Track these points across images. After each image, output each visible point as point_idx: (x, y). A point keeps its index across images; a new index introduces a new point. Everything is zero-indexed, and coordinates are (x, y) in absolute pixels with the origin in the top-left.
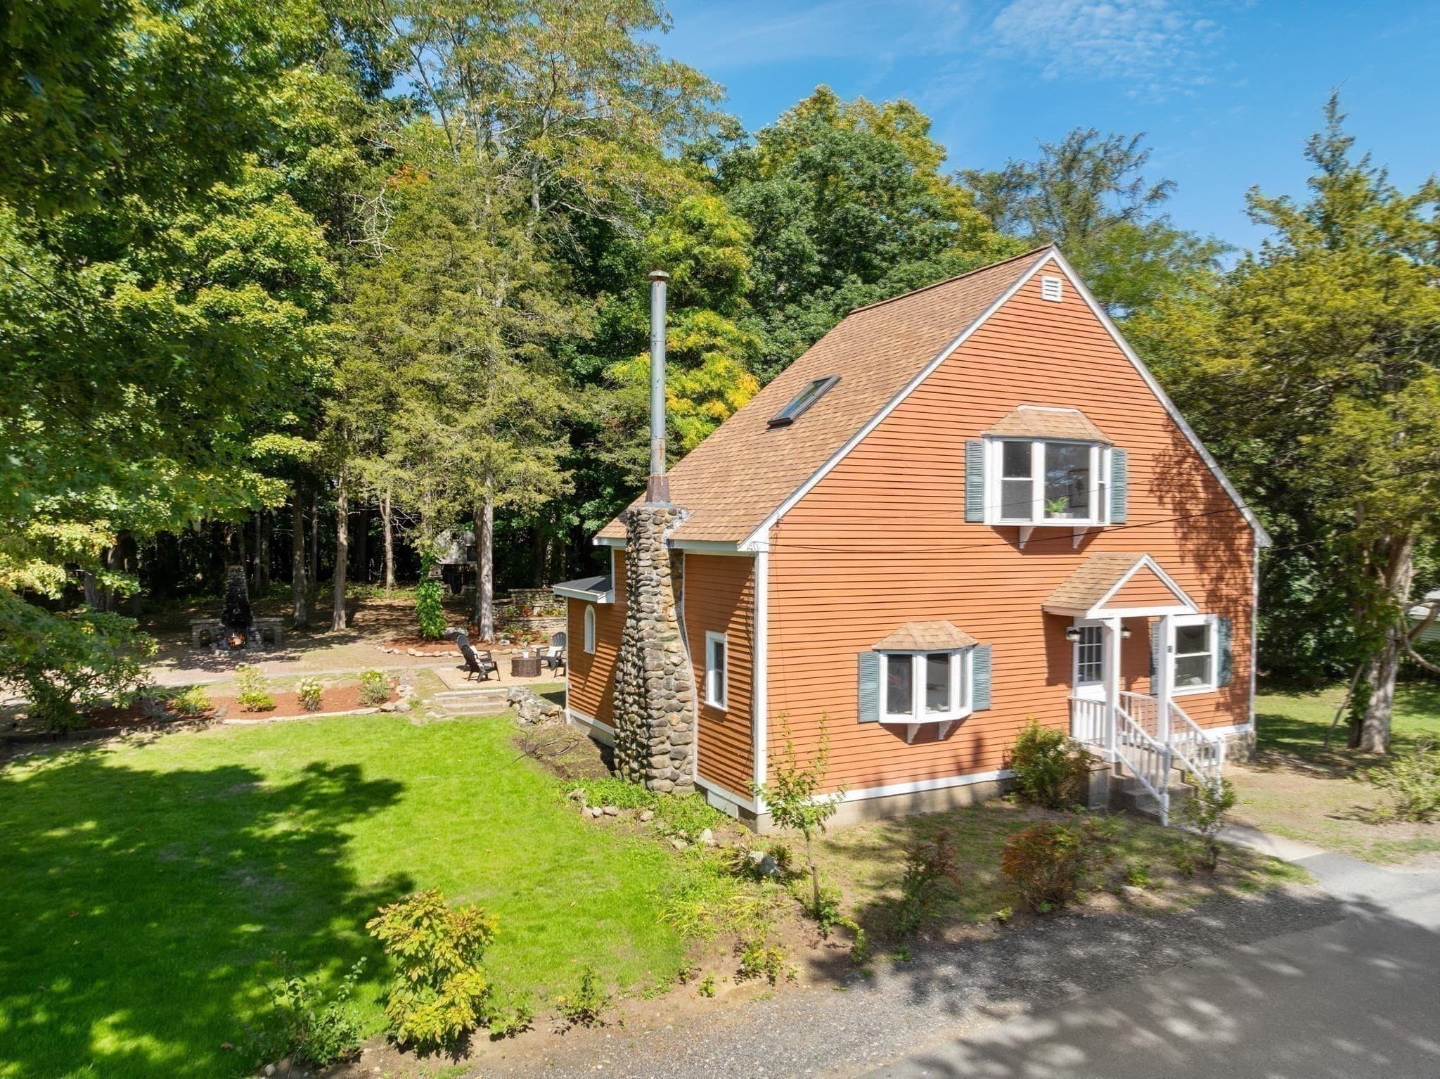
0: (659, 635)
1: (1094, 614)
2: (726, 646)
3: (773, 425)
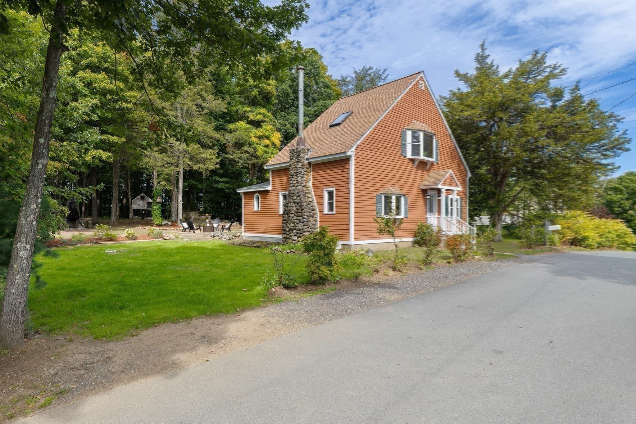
0: (304, 192)
1: (440, 186)
2: (335, 191)
3: (331, 126)
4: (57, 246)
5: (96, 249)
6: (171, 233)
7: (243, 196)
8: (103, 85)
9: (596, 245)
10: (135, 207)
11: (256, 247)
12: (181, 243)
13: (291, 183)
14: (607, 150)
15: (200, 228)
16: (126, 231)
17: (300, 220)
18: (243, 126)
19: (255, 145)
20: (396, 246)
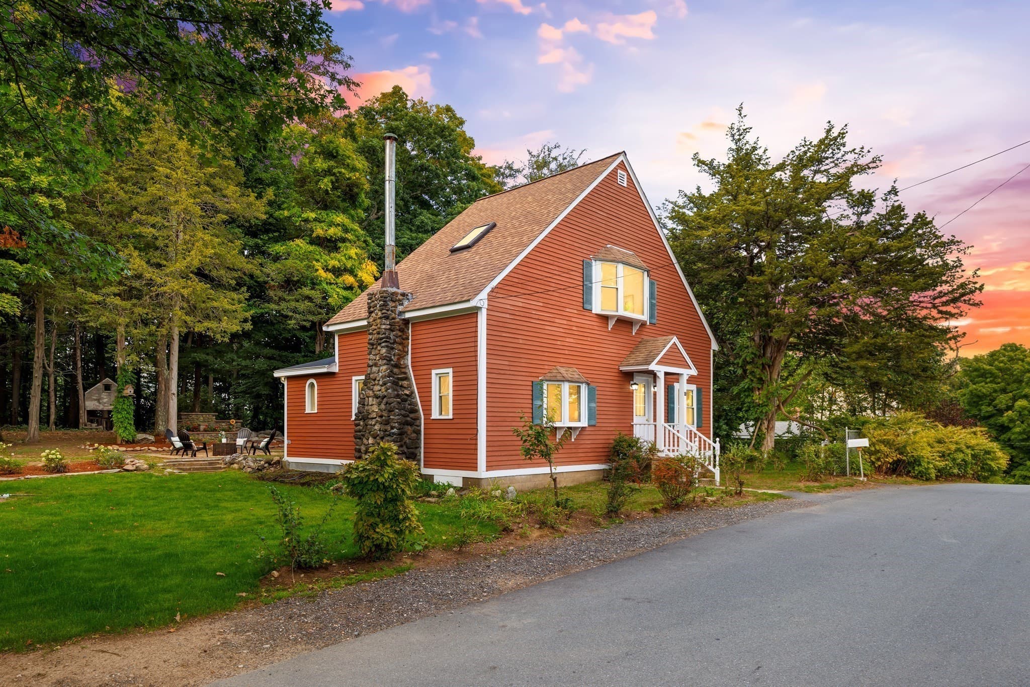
0: (396, 376)
1: (653, 367)
2: (451, 375)
3: (454, 251)
6: (142, 458)
7: (286, 384)
9: (933, 473)
10: (91, 405)
11: (303, 484)
12: (157, 477)
13: (370, 360)
14: (945, 304)
15: (205, 448)
16: (43, 454)
17: (386, 431)
18: (301, 248)
19: (324, 285)
20: (555, 480)
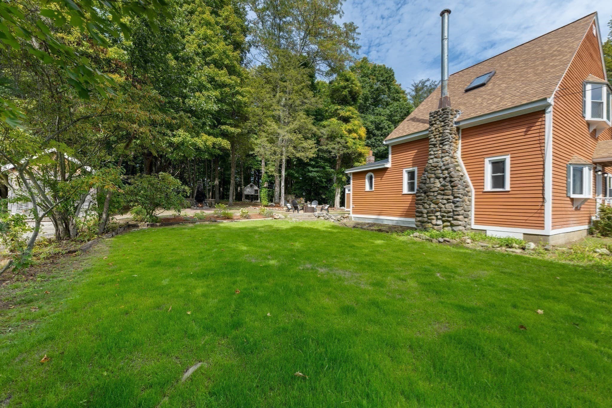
2: (508, 159)
3: (467, 91)
4: (178, 224)
5: (212, 228)
6: (279, 213)
7: (351, 177)
8: (223, 79)
10: (246, 193)
11: (376, 230)
12: (292, 223)
13: (431, 155)
15: (303, 209)
16: (241, 210)
17: (449, 199)
18: (334, 122)
19: (345, 137)
